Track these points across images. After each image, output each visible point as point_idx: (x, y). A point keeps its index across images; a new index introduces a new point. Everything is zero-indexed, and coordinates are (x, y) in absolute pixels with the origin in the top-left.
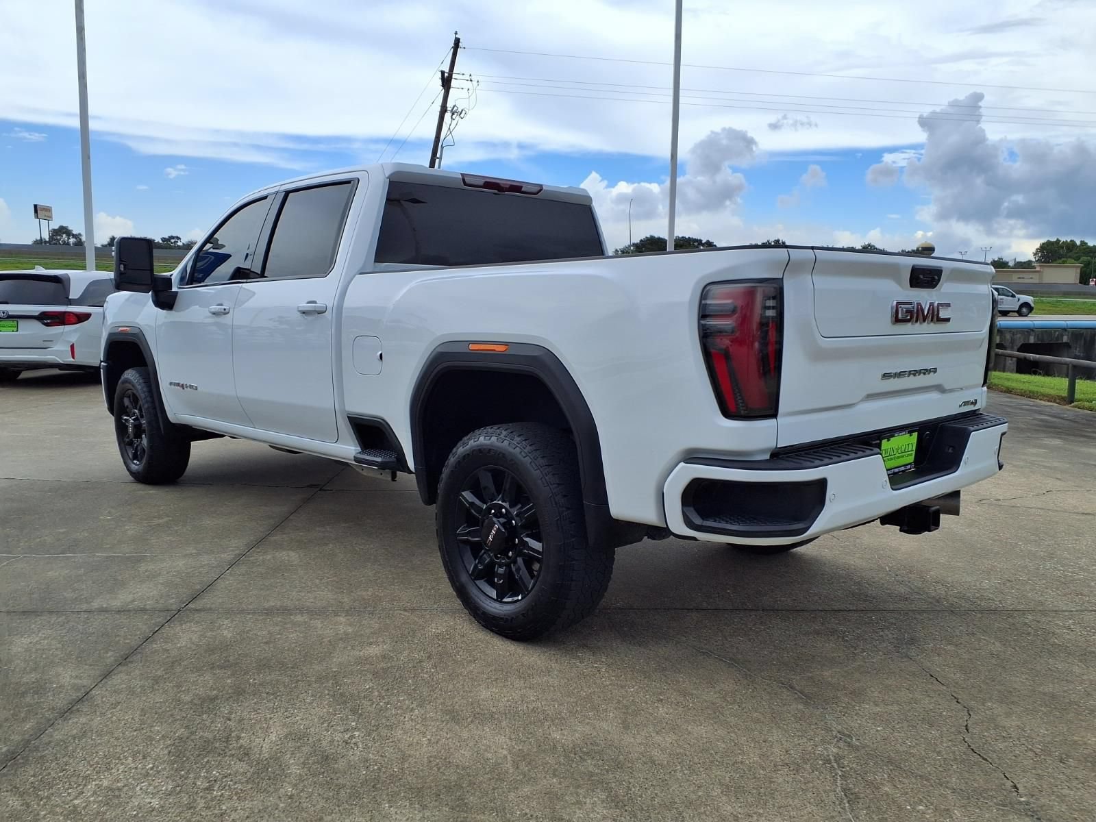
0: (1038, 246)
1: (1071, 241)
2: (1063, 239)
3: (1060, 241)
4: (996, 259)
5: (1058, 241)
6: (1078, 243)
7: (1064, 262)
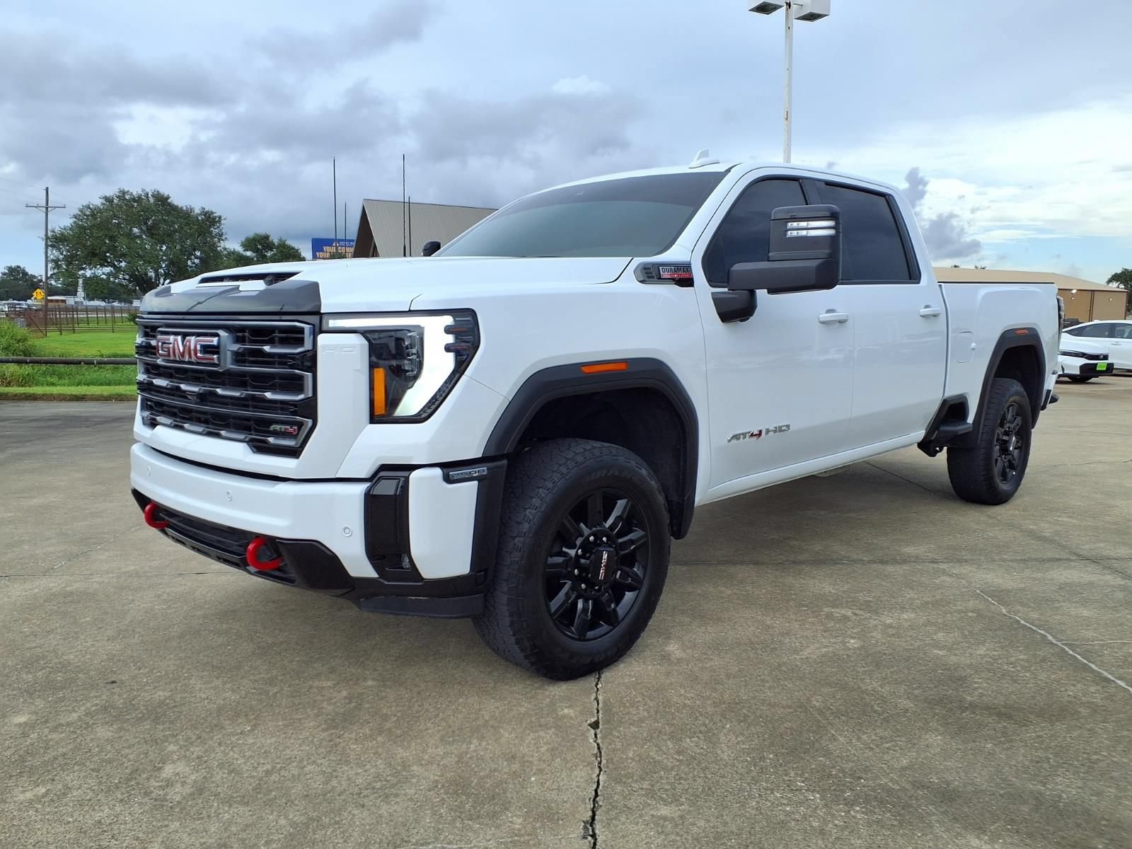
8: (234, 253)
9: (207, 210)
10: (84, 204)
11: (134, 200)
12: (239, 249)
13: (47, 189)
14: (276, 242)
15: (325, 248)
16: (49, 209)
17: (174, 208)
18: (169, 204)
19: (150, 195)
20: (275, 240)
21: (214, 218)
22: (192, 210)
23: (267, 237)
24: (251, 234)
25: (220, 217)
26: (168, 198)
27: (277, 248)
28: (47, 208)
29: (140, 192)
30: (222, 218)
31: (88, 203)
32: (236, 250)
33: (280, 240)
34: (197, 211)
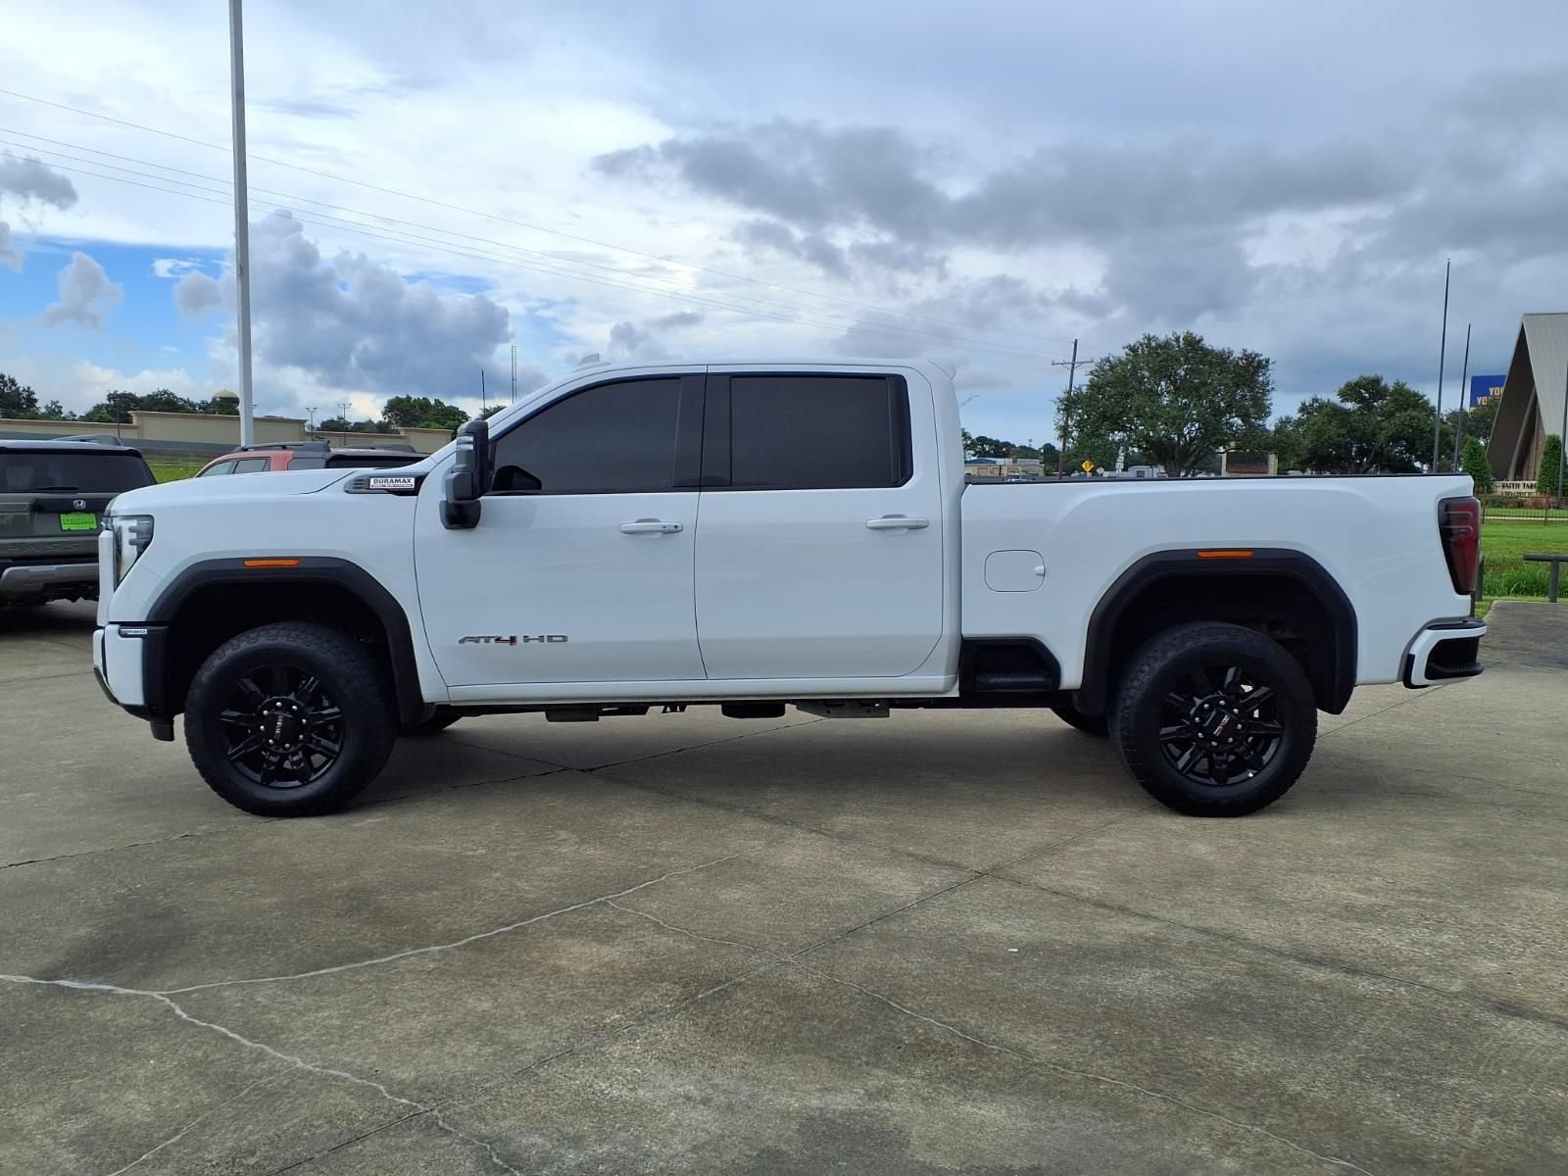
0: (385, 403)
1: (424, 399)
2: (414, 397)
3: (410, 398)
4: (335, 419)
5: (409, 398)
6: (432, 402)
7: (428, 426)
8: (1328, 404)
9: (1249, 352)
10: (1103, 357)
11: (1159, 346)
12: (1336, 399)
13: (1076, 341)
14: (1391, 386)
15: (1491, 390)
16: (1076, 365)
17: (1207, 352)
18: (1202, 349)
19: (1181, 340)
20: (1389, 382)
21: (1260, 362)
22: (1231, 353)
23: (1376, 381)
24: (1354, 378)
25: (1267, 361)
26: (1201, 340)
27: (1392, 395)
28: (1073, 365)
29: (1170, 336)
30: (1270, 362)
31: (1107, 355)
32: (1331, 401)
33: (1397, 384)
34: (1237, 354)
